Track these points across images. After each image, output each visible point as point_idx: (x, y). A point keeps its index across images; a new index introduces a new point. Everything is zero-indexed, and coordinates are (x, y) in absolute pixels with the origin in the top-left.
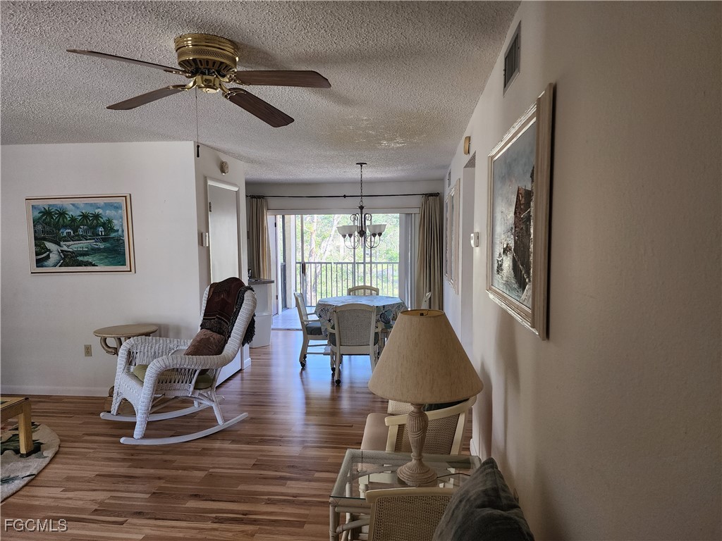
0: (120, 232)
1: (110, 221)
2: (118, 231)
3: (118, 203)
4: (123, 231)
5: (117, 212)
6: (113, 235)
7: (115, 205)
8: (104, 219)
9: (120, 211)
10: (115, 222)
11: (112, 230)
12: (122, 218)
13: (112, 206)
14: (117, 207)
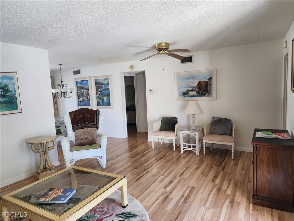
0: (13, 92)
1: (6, 86)
2: (12, 91)
3: (11, 76)
4: (15, 91)
5: (11, 81)
6: (9, 94)
7: (10, 77)
8: (3, 85)
9: (12, 81)
10: (10, 86)
11: (8, 91)
12: (14, 84)
13: (7, 78)
14: (11, 78)
